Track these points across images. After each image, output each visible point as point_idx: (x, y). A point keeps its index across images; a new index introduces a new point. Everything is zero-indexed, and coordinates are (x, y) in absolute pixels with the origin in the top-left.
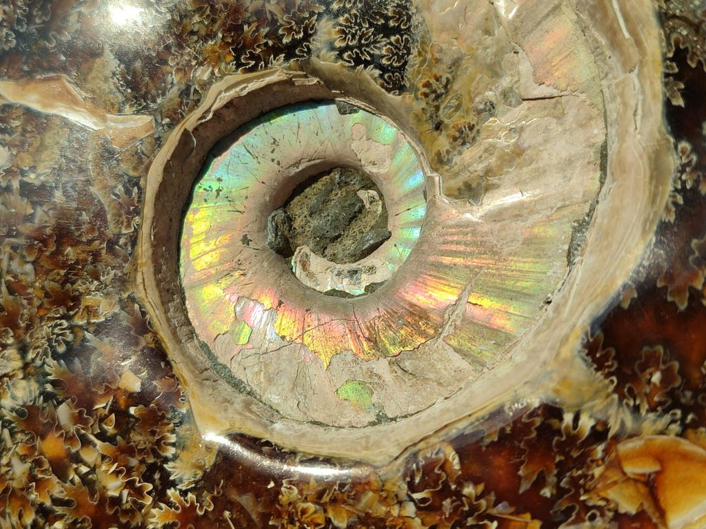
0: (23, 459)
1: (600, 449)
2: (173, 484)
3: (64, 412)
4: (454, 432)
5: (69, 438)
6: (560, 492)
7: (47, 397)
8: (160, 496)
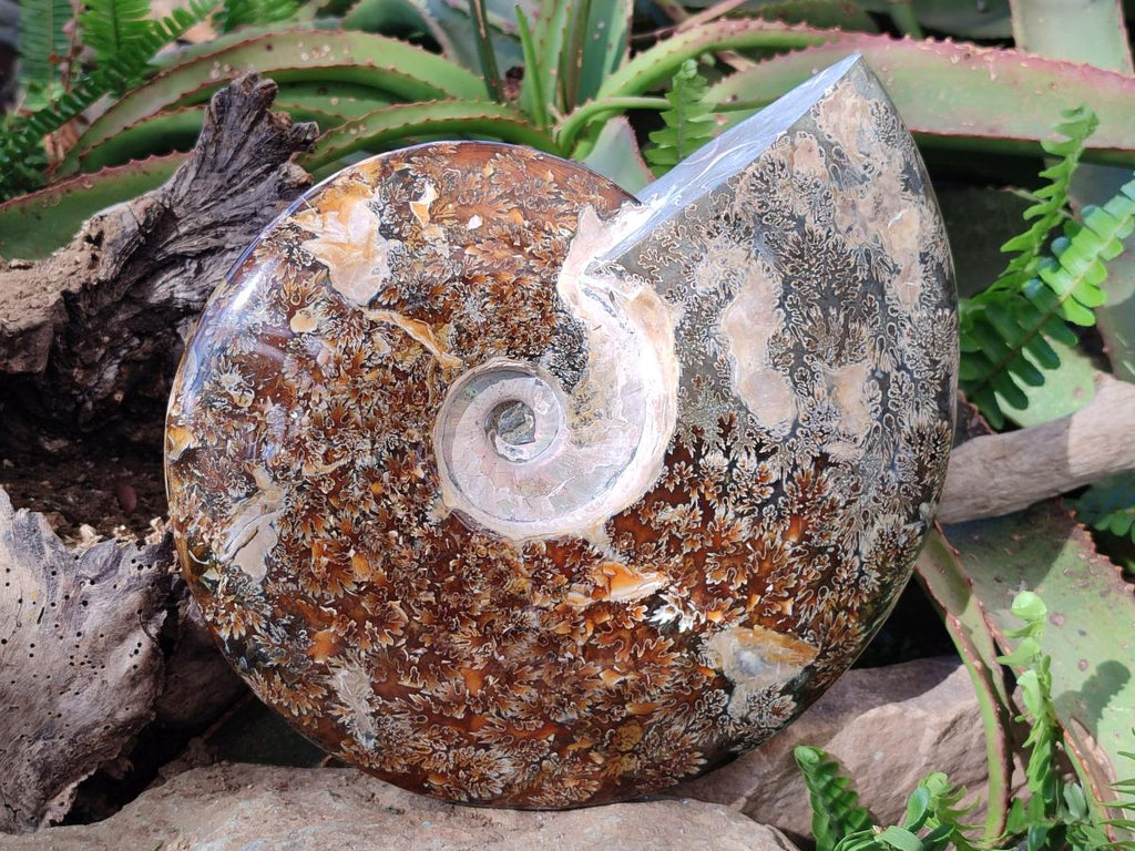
0: (360, 490)
1: (597, 561)
2: (427, 521)
3: (386, 476)
4: (547, 538)
5: (385, 488)
6: (579, 571)
7: (380, 466)
8: (420, 524)
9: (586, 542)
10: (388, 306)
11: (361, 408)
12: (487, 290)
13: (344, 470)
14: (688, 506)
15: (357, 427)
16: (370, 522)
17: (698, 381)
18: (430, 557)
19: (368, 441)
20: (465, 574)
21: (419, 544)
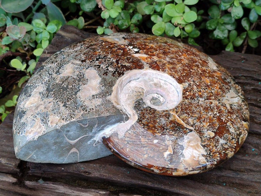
0: (204, 94)
1: (148, 63)
2: (188, 84)
3: (197, 95)
4: (159, 71)
5: (198, 93)
6: (154, 63)
7: (198, 97)
8: (190, 84)
9: (150, 67)
10: (187, 129)
11: (200, 110)
12: (158, 124)
13: (207, 99)
14: (122, 64)
15: (202, 106)
16: (203, 88)
17: (109, 83)
18: (190, 77)
19: (200, 103)
20: (182, 71)
21: (192, 80)
